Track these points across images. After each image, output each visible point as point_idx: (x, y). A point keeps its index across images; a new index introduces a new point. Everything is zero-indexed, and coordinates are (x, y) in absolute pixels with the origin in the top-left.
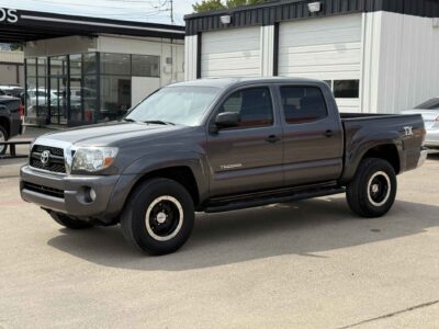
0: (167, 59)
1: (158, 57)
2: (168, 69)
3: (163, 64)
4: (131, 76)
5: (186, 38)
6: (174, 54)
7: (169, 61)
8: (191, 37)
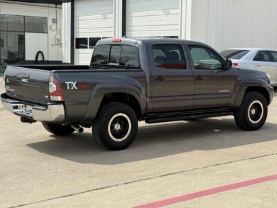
0: (53, 20)
1: (46, 18)
2: (54, 27)
3: (50, 23)
4: (25, 32)
5: (63, 4)
6: (58, 16)
7: (55, 21)
8: (66, 3)
